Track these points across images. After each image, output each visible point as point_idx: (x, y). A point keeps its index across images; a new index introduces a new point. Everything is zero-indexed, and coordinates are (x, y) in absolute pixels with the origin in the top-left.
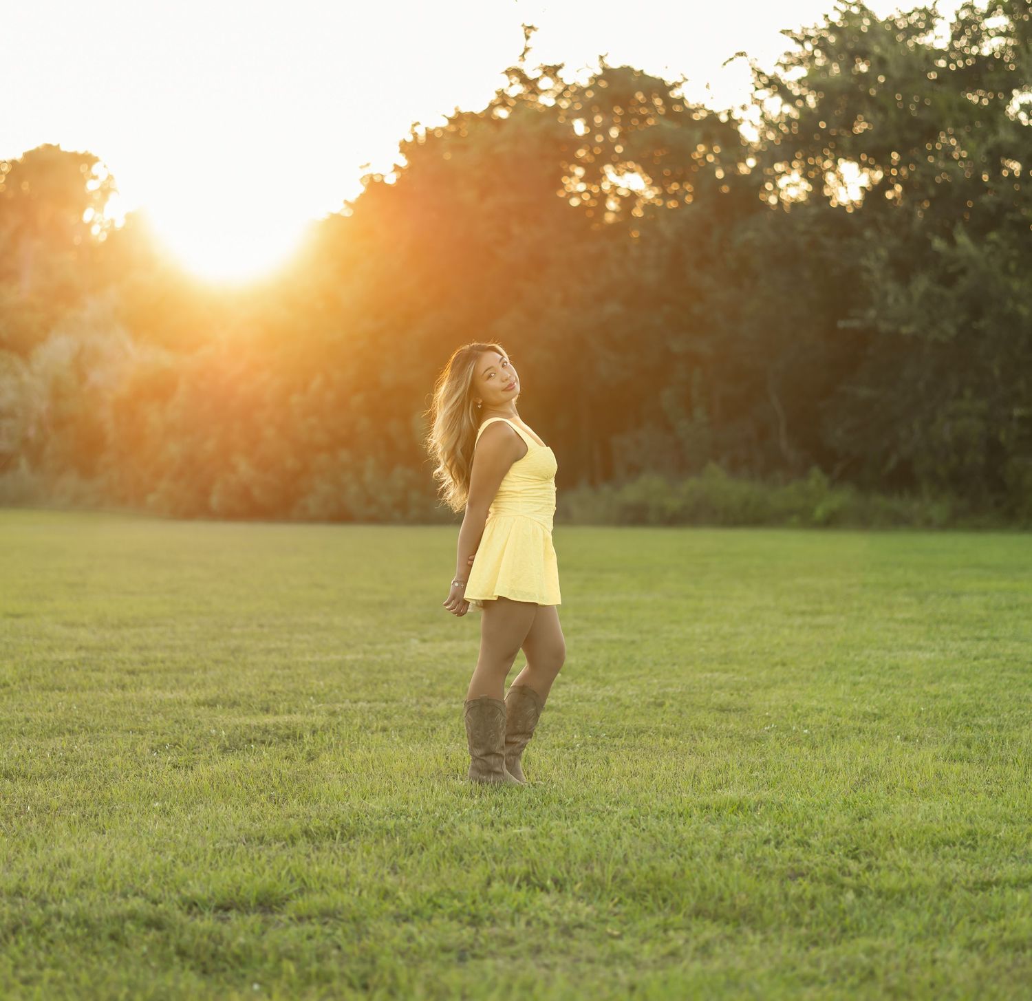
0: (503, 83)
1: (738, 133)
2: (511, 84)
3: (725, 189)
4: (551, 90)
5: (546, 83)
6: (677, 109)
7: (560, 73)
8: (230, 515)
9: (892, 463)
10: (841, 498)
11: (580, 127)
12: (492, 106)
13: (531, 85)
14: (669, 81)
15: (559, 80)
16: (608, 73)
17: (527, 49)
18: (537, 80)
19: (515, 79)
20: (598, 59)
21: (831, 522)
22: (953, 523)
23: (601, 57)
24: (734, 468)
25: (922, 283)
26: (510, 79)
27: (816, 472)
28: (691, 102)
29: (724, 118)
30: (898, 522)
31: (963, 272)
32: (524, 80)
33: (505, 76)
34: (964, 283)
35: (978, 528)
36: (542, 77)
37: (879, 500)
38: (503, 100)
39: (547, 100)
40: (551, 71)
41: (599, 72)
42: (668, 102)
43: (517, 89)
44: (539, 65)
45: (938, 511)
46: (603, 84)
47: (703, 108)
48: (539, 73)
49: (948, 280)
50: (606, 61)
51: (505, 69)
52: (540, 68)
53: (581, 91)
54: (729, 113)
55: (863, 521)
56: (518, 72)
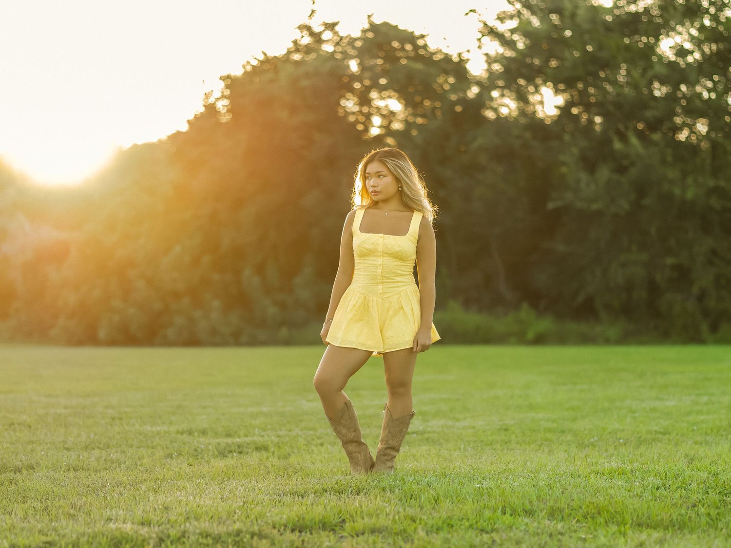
0: (297, 35)
1: (465, 68)
2: (303, 37)
3: (459, 109)
4: (331, 40)
5: (327, 35)
6: (422, 52)
7: (337, 28)
8: (112, 343)
9: (581, 298)
10: (545, 324)
11: (354, 66)
12: (289, 52)
13: (317, 38)
14: (417, 33)
15: (336, 33)
16: (373, 27)
17: (313, 12)
18: (321, 33)
19: (305, 32)
20: (367, 17)
21: (540, 340)
22: (624, 339)
23: (369, 16)
24: (467, 304)
25: (604, 173)
26: (302, 32)
27: (525, 306)
28: (432, 47)
29: (455, 59)
30: (586, 340)
31: (633, 164)
32: (312, 34)
33: (298, 31)
34: (633, 172)
35: (642, 343)
36: (324, 31)
37: (572, 326)
38: (297, 47)
39: (328, 48)
40: (331, 26)
41: (367, 26)
42: (416, 47)
43: (306, 40)
44: (322, 23)
45: (613, 332)
46: (370, 35)
47: (440, 51)
48: (322, 28)
49: (621, 170)
50: (372, 19)
51: (298, 25)
52: (322, 25)
53: (352, 41)
54: (460, 55)
55: (561, 339)
56: (308, 28)
